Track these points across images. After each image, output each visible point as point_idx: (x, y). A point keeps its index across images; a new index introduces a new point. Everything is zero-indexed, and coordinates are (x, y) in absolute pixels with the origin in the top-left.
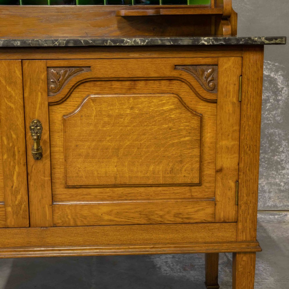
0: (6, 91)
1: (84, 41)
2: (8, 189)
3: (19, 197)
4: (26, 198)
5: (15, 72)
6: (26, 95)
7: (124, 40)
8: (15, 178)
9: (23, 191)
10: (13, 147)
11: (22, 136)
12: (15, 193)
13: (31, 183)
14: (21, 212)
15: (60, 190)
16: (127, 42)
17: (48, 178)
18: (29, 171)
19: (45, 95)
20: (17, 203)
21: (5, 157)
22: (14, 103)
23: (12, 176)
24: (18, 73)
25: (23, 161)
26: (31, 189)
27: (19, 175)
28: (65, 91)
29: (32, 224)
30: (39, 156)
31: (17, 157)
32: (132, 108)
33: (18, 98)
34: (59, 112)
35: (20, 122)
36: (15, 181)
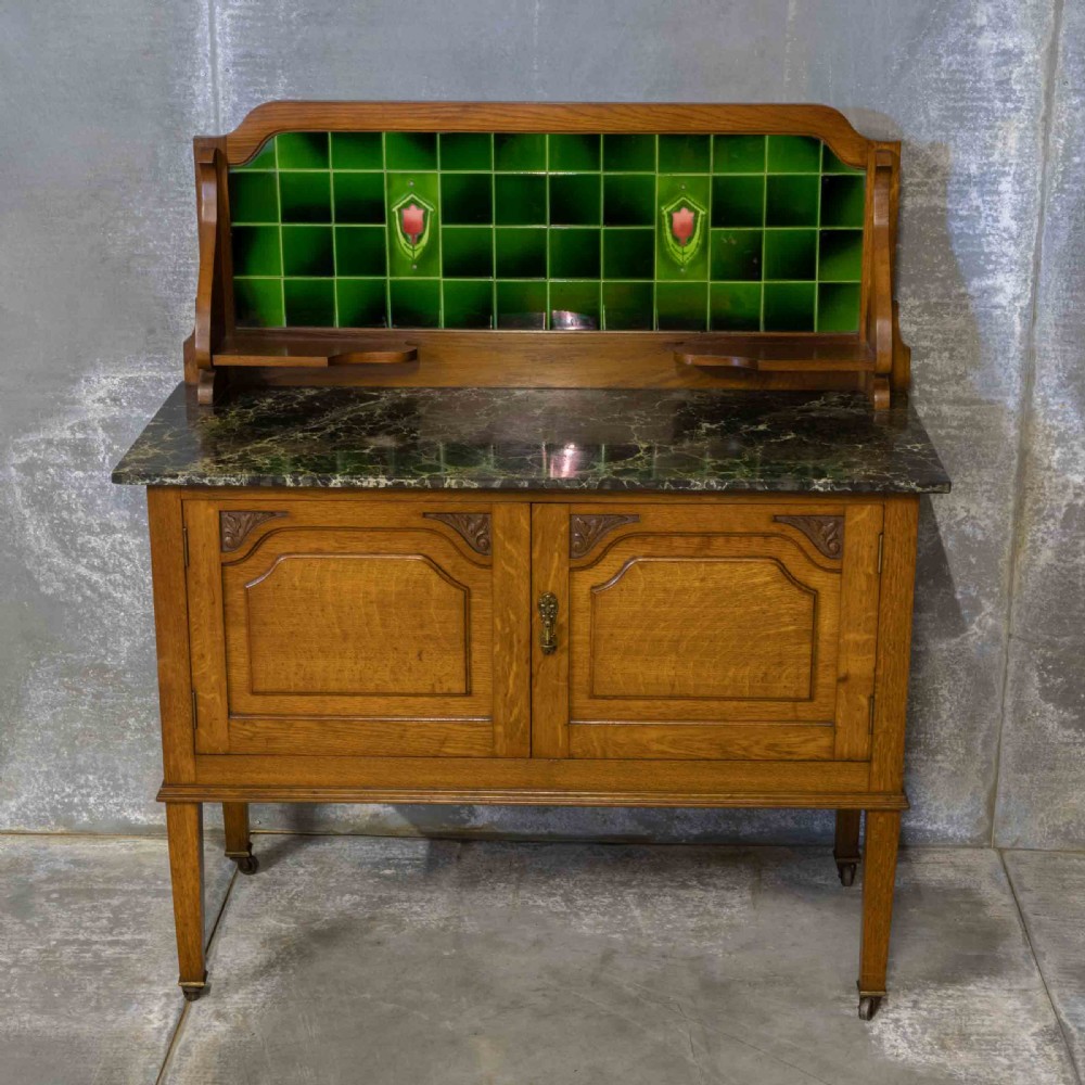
0: (504, 548)
1: (628, 482)
2: (499, 699)
3: (516, 711)
4: (527, 712)
5: (519, 521)
6: (535, 555)
7: (689, 483)
8: (511, 682)
9: (523, 701)
10: (511, 633)
11: (525, 617)
12: (510, 704)
13: (537, 690)
14: (519, 734)
15: (581, 700)
16: (695, 485)
17: (563, 684)
18: (534, 671)
19: (565, 556)
20: (512, 719)
21: (497, 648)
22: (516, 568)
23: (506, 677)
24: (525, 524)
25: (525, 655)
26: (537, 699)
27: (517, 675)
28: (598, 550)
29: (534, 753)
30: (552, 649)
31: (515, 650)
32: (703, 580)
33: (523, 561)
34: (585, 581)
35: (523, 597)
36: (511, 686)
